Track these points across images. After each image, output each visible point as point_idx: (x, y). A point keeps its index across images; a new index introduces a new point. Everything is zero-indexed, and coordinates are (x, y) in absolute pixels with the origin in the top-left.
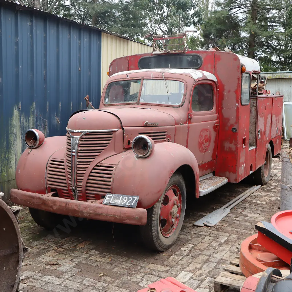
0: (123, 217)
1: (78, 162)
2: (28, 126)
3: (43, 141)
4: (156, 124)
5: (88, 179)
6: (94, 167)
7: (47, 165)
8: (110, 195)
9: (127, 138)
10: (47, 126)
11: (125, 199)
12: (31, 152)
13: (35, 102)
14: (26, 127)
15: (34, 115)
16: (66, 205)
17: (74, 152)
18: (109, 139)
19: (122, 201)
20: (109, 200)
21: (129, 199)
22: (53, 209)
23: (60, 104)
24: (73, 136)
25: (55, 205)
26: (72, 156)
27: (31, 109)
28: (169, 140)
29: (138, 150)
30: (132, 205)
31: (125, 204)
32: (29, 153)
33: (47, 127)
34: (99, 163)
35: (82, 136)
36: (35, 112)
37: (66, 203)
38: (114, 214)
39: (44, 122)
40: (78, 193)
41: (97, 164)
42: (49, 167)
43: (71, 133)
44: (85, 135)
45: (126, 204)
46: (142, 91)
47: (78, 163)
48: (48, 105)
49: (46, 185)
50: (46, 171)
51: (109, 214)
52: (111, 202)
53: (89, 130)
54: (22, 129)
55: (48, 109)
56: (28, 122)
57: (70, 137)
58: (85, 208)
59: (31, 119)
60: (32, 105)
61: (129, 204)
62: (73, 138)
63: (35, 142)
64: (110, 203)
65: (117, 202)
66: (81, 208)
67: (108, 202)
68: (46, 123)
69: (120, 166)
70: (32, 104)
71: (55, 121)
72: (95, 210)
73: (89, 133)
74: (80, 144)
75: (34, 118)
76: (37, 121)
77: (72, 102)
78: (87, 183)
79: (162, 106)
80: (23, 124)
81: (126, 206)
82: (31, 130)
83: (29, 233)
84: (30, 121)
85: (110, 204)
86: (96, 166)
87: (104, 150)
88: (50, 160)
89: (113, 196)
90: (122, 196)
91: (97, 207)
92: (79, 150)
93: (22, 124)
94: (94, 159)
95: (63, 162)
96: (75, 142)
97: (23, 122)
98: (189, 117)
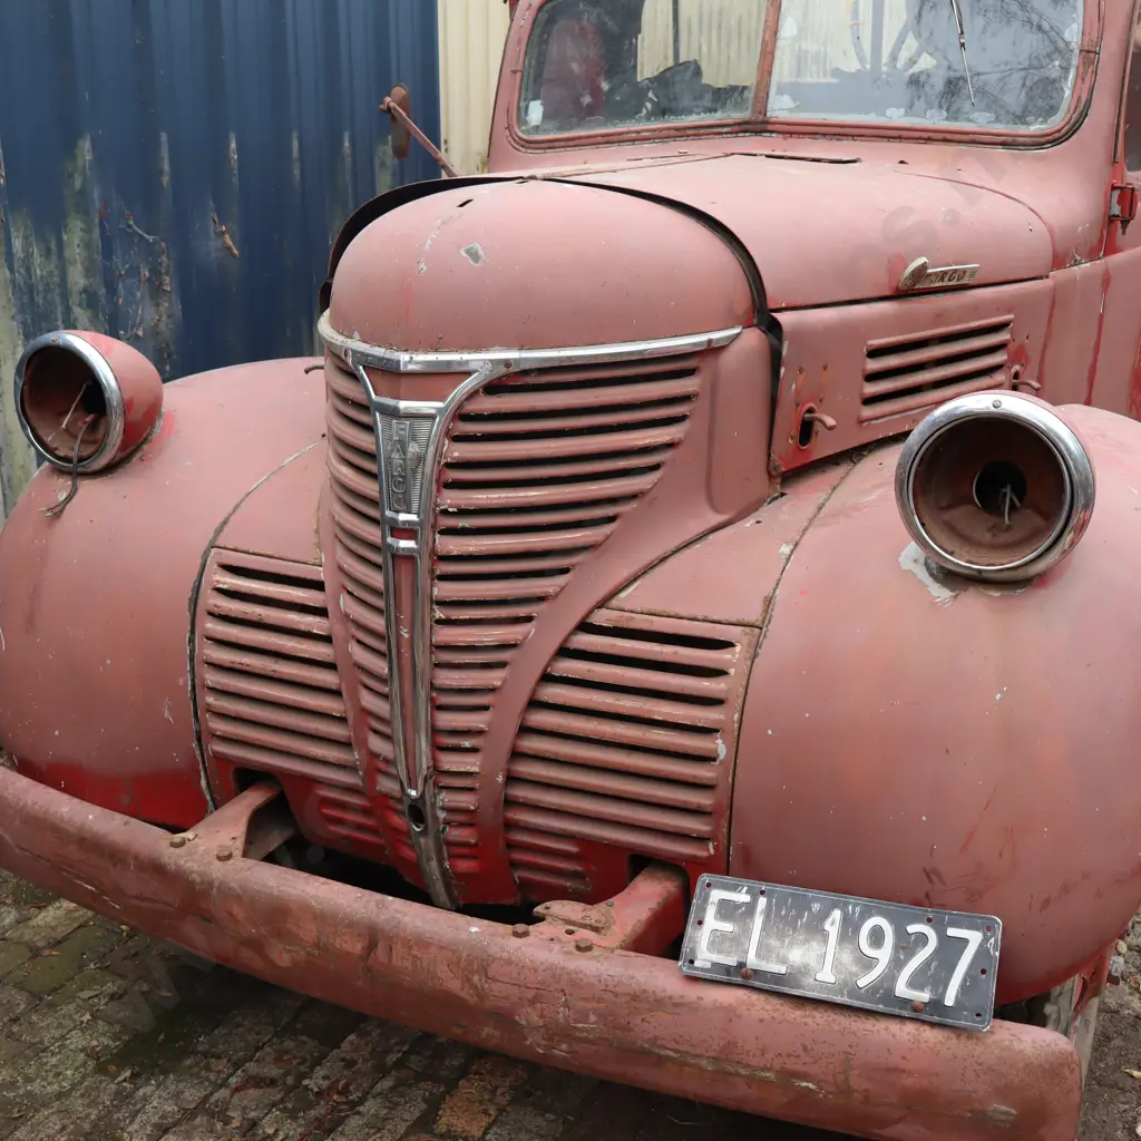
0: (867, 1099)
1: (442, 603)
2: (56, 279)
3: (153, 410)
4: (964, 271)
5: (525, 730)
6: (566, 640)
7: (194, 601)
8: (734, 888)
9: (797, 391)
10: (167, 273)
11: (877, 937)
12: (69, 498)
13: (88, 137)
14: (48, 289)
15: (87, 213)
16: (371, 947)
17: (408, 532)
18: (668, 411)
19: (847, 957)
20: (738, 941)
21: (907, 946)
22: (266, 958)
23: (233, 145)
24: (390, 402)
25: (281, 934)
26: (394, 557)
27: (71, 176)
28: (1016, 376)
29: (947, 516)
30: (949, 1001)
31: (884, 989)
32: (57, 512)
33: (168, 283)
34: (602, 604)
35: (468, 399)
36: (96, 195)
37: (373, 937)
38: (791, 1065)
39: (150, 251)
40: (447, 823)
41: (591, 612)
42: (210, 613)
43: (379, 379)
44: (492, 388)
45: (890, 992)
46: (780, 44)
47: (439, 614)
48: (165, 153)
49: (199, 740)
50: (192, 641)
51: (747, 1066)
52: (752, 960)
53: (521, 348)
54: (22, 304)
55: (166, 179)
56: (54, 258)
57: (365, 408)
58: (530, 994)
59: (76, 242)
60: (74, 158)
61: (924, 996)
62: (392, 413)
63: (93, 427)
64: (742, 965)
65: (805, 970)
66: (496, 987)
67: (732, 961)
68: (164, 258)
69: (781, 636)
70: (69, 148)
71: (214, 244)
72: (624, 1022)
73: (525, 373)
74: (450, 466)
75: (88, 230)
76: (107, 252)
77: (295, 134)
78: (517, 755)
79: (929, 140)
80: (28, 270)
81: (897, 1011)
82: (61, 342)
83: (110, 987)
84: (67, 254)
85: (746, 977)
86: (585, 627)
87: (634, 505)
88: (212, 565)
89: (762, 901)
90: (835, 905)
91: (635, 997)
92: (445, 512)
93: (22, 270)
94: (561, 580)
95: (318, 586)
96: (413, 448)
97: (28, 256)
98: (1116, 210)
